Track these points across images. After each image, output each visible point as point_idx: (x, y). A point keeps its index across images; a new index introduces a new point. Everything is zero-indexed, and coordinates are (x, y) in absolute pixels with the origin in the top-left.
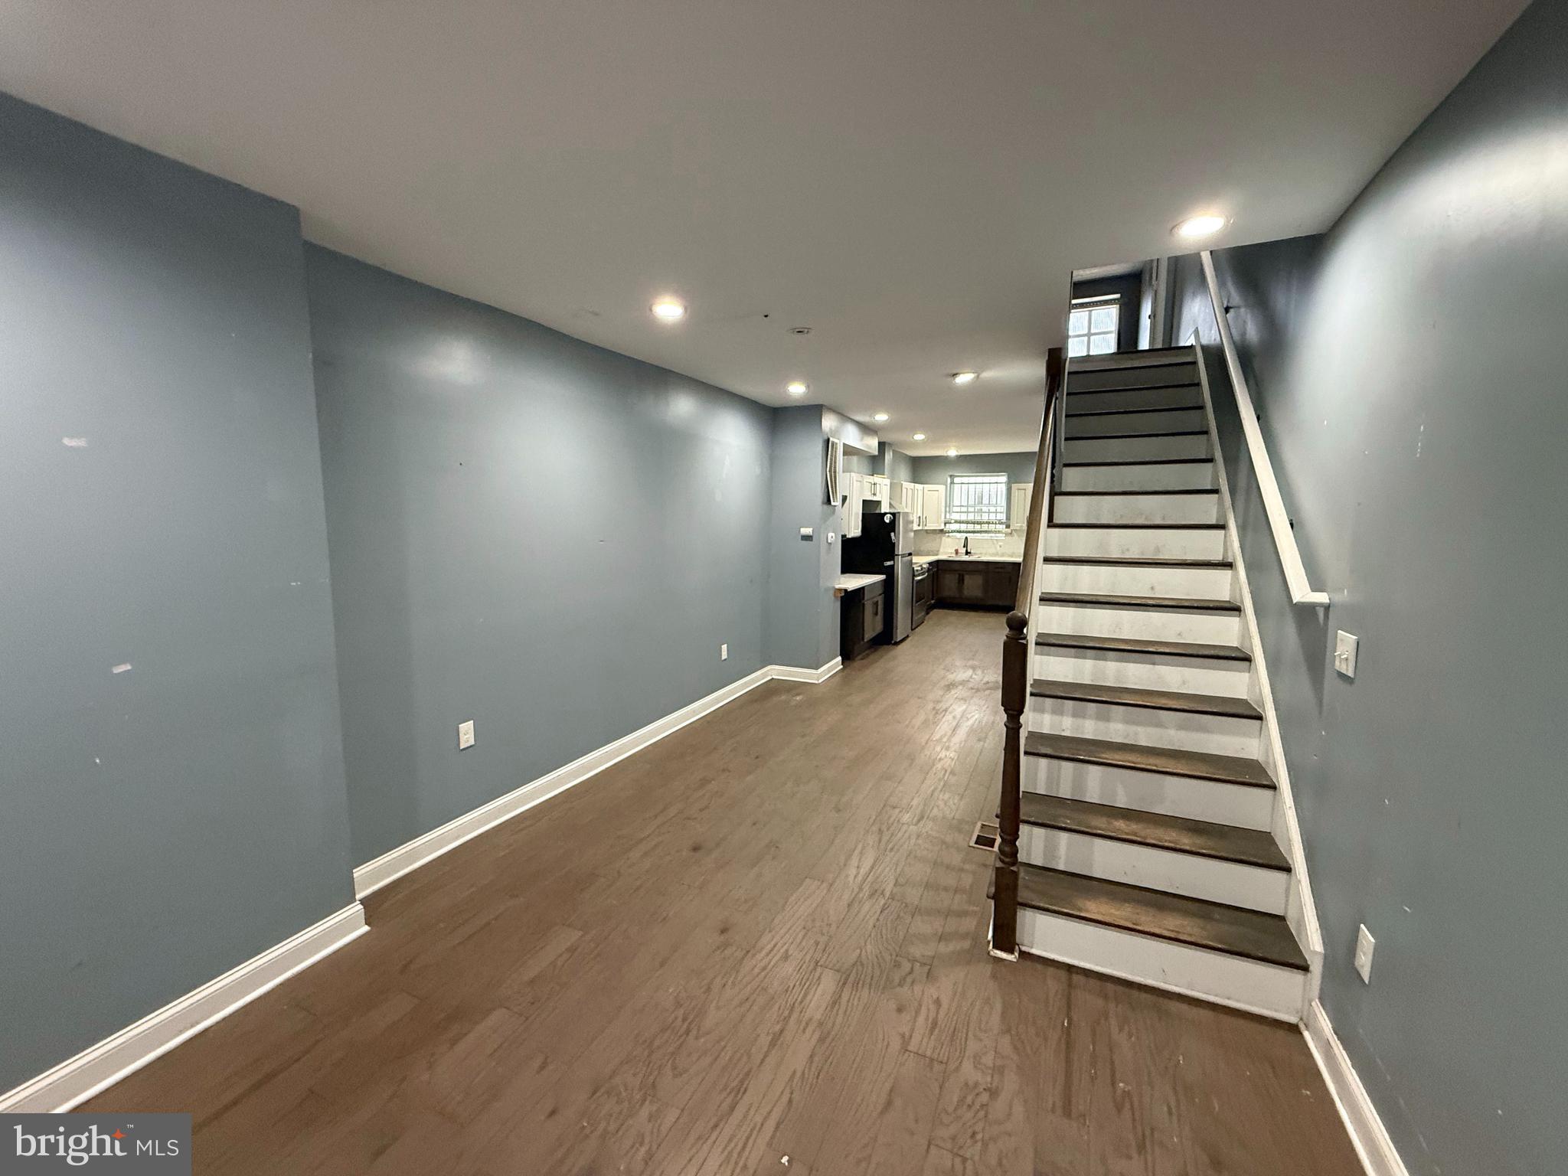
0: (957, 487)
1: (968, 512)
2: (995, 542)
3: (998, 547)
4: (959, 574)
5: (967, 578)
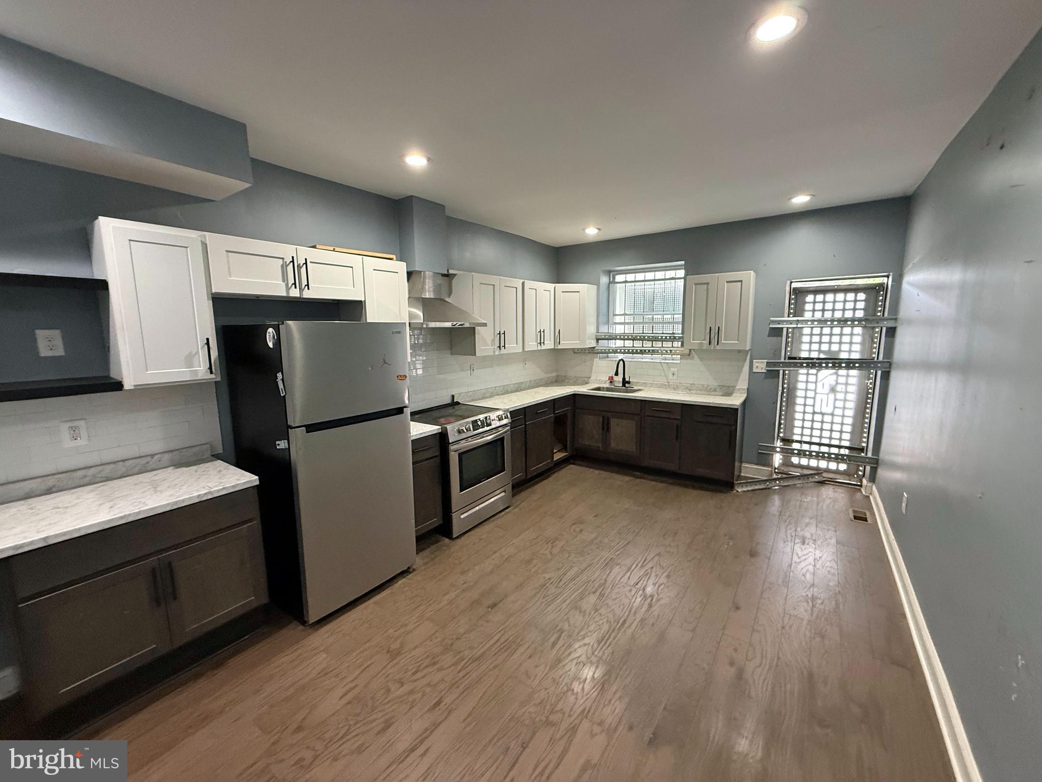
0: (619, 289)
1: (634, 323)
2: (665, 366)
3: (671, 375)
4: (603, 417)
5: (614, 422)
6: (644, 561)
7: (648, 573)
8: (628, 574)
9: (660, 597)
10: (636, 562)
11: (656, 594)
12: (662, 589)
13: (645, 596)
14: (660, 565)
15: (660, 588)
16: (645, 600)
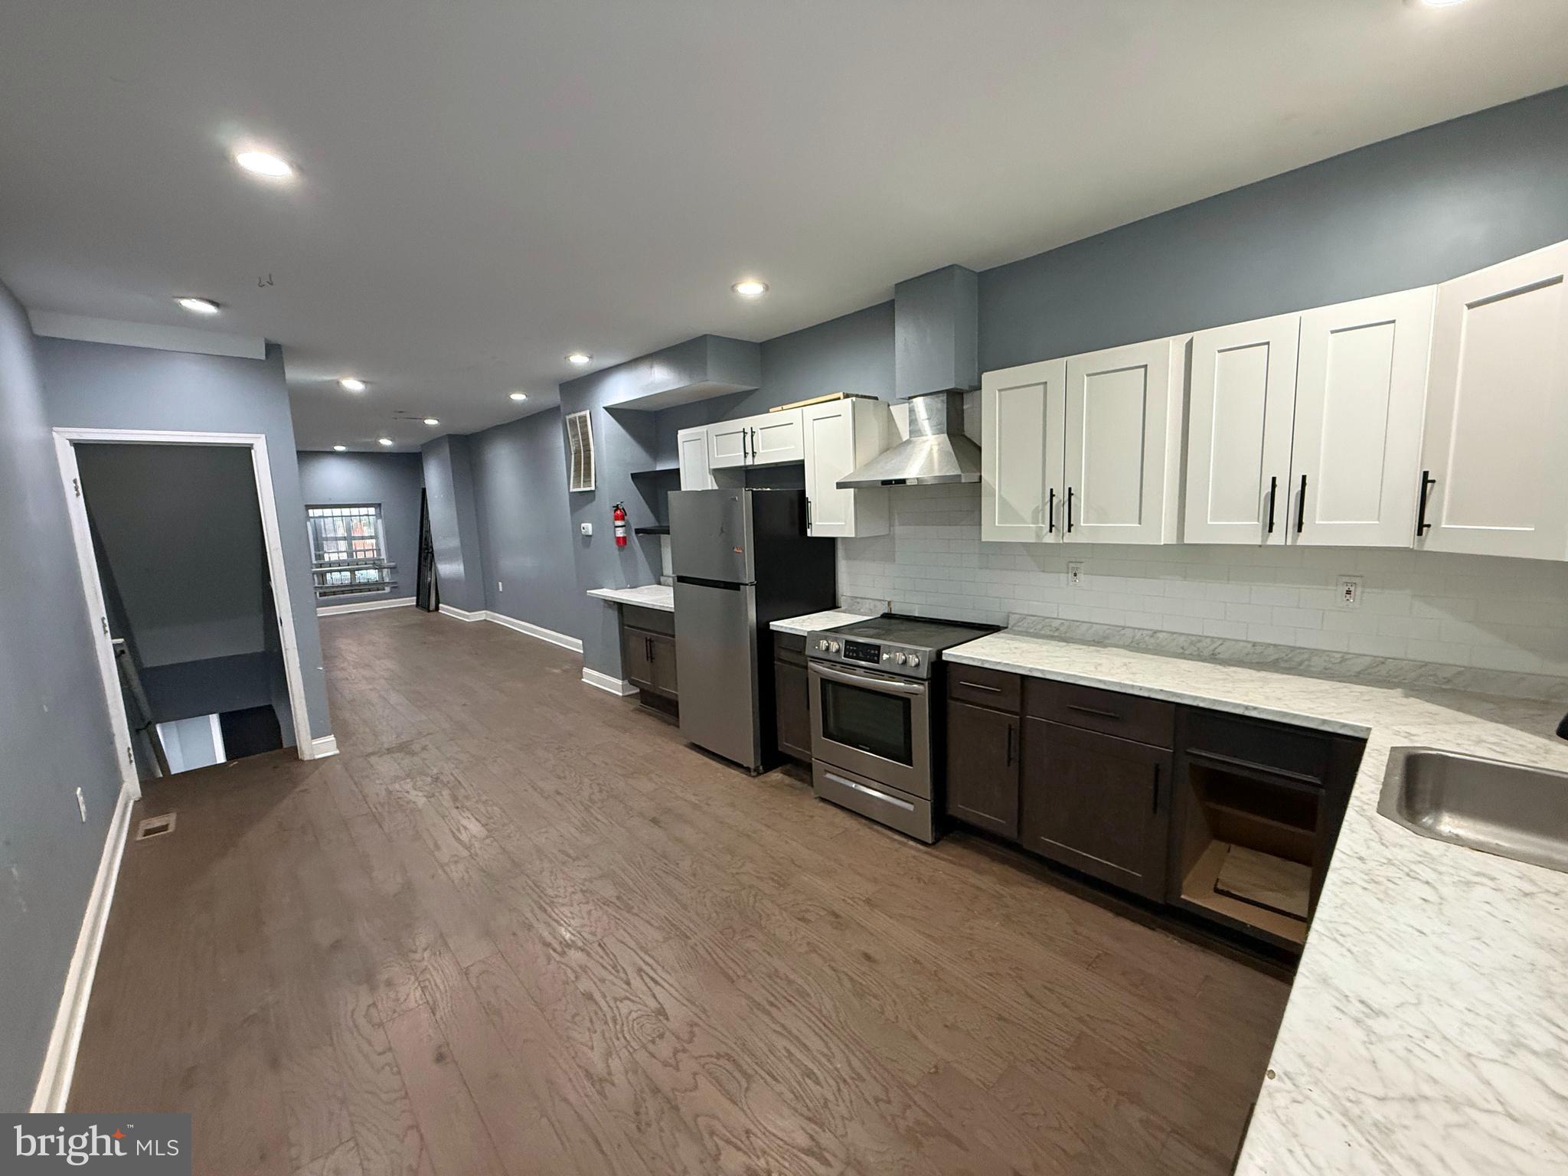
6: (652, 979)
7: (618, 971)
8: (632, 944)
9: (552, 962)
10: (655, 965)
11: (563, 960)
12: (565, 973)
13: (568, 946)
14: (627, 998)
15: (569, 971)
16: (561, 943)
